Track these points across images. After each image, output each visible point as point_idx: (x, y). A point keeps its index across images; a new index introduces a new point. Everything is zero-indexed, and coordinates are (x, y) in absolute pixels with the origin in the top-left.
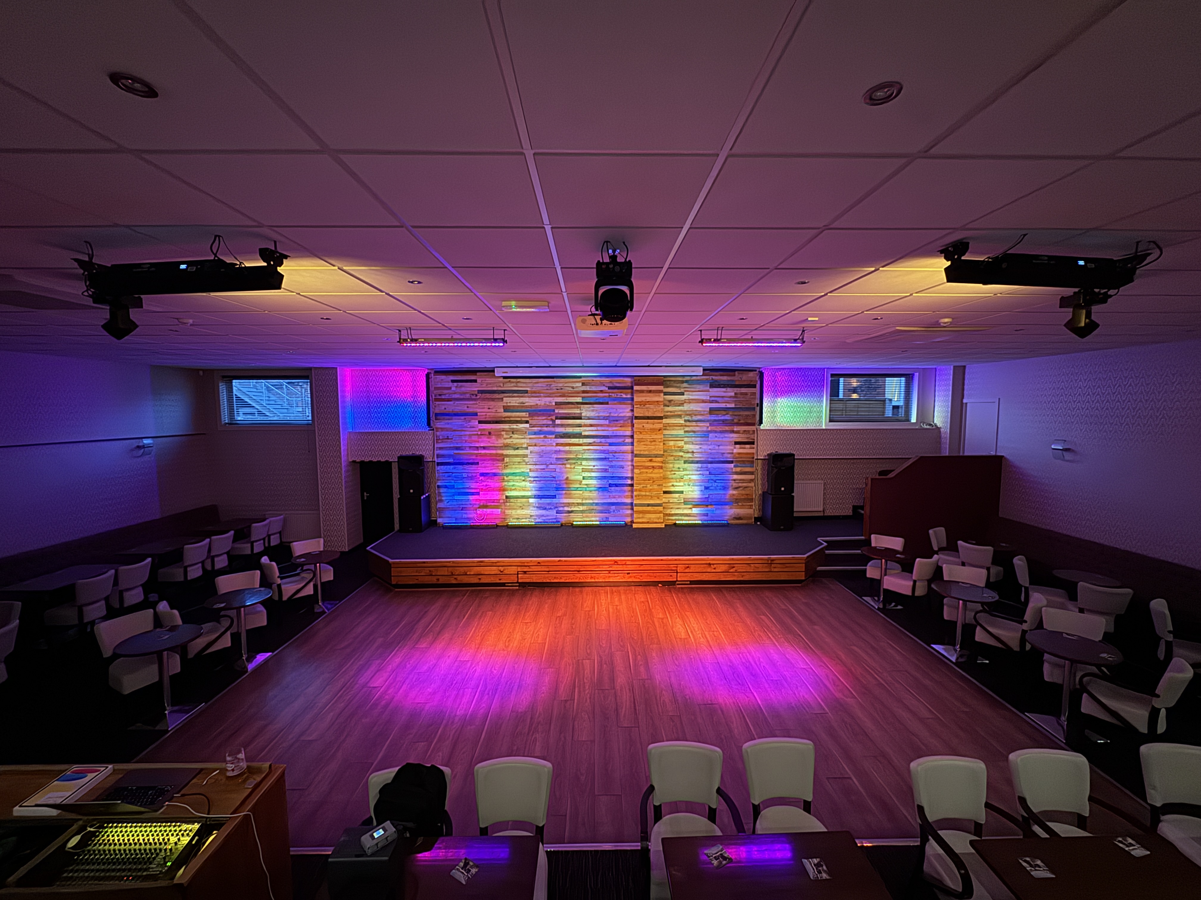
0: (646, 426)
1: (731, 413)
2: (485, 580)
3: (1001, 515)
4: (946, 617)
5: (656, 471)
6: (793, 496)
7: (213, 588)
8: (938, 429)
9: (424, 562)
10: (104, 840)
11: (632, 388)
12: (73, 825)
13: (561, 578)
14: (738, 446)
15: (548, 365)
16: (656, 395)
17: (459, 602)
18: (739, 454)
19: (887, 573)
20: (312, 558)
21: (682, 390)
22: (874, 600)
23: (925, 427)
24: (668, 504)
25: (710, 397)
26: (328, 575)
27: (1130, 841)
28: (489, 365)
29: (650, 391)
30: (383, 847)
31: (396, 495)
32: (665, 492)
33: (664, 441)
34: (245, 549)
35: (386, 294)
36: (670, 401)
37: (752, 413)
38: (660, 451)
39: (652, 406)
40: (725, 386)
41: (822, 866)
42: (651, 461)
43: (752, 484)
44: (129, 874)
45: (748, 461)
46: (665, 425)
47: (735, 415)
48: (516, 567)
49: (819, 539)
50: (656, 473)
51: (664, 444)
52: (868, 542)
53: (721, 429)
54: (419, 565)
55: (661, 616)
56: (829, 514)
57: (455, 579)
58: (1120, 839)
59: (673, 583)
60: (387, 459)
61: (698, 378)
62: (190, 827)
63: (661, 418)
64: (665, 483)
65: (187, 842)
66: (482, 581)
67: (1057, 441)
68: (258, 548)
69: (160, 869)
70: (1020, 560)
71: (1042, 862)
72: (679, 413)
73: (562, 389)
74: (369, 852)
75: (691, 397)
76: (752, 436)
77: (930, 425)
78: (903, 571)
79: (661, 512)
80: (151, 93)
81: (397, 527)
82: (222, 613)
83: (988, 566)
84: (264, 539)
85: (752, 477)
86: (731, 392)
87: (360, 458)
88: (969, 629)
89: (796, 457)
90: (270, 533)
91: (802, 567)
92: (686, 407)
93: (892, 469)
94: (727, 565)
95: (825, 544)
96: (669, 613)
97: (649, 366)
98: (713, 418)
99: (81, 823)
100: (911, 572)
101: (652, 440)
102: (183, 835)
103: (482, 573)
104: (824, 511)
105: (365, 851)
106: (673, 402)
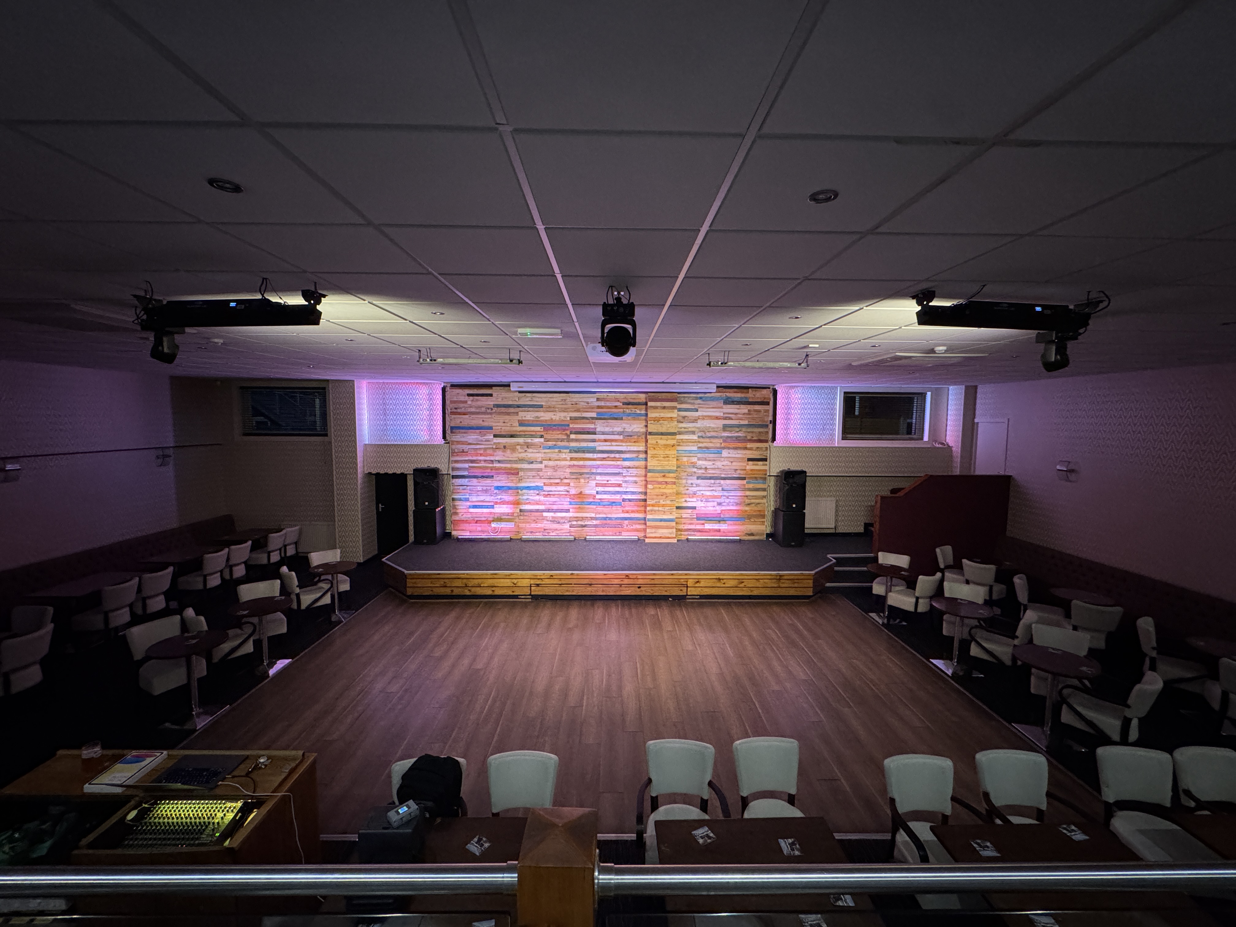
0: (660, 442)
1: (744, 430)
2: (498, 592)
3: (1008, 534)
4: (945, 632)
5: (669, 486)
6: (805, 513)
7: (235, 596)
8: (950, 448)
9: (439, 574)
10: (158, 815)
11: (646, 404)
12: (130, 801)
13: (573, 591)
14: (750, 463)
15: (562, 380)
16: (670, 412)
17: (473, 613)
18: (752, 470)
19: (892, 590)
20: (330, 568)
21: (696, 407)
22: (880, 616)
23: (937, 446)
24: (681, 520)
25: (724, 413)
26: (345, 586)
27: (1073, 827)
28: (505, 380)
29: (664, 408)
30: (406, 822)
31: (411, 507)
32: (678, 508)
33: (677, 456)
34: (262, 559)
35: (410, 321)
36: (684, 417)
37: (766, 430)
38: (673, 466)
39: (666, 422)
40: (739, 403)
41: (796, 844)
42: (664, 476)
43: (764, 501)
44: (183, 842)
45: (761, 478)
46: (679, 441)
47: (749, 432)
48: (529, 580)
49: (829, 556)
50: (669, 489)
51: (677, 460)
52: (876, 559)
53: (734, 446)
54: (433, 576)
55: (670, 629)
56: (841, 532)
57: (469, 590)
58: (1065, 826)
59: (684, 597)
60: (402, 471)
61: (712, 395)
62: (234, 805)
63: (674, 434)
64: (678, 498)
65: (232, 817)
66: (496, 593)
67: (1061, 462)
68: (275, 557)
69: (210, 839)
70: (1019, 578)
71: (991, 843)
72: (693, 430)
73: (576, 404)
74: (395, 825)
75: (705, 414)
76: (765, 452)
77: (943, 444)
78: (908, 588)
79: (672, 528)
80: (237, 189)
81: (412, 538)
82: (245, 620)
83: (992, 584)
84: (280, 549)
85: (764, 493)
86: (744, 409)
87: (376, 470)
88: (965, 645)
89: (807, 475)
90: (285, 544)
91: (810, 583)
92: (700, 424)
93: (903, 487)
94: (737, 580)
95: (834, 561)
96: (678, 626)
97: (663, 383)
98: (726, 434)
99: (137, 799)
100: (914, 589)
101: (665, 456)
102: (228, 811)
103: (496, 585)
104: (835, 528)
105: (391, 824)
106: (686, 418)
